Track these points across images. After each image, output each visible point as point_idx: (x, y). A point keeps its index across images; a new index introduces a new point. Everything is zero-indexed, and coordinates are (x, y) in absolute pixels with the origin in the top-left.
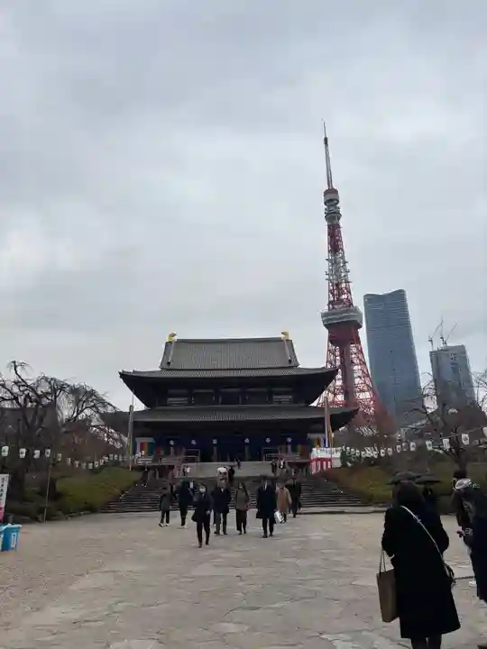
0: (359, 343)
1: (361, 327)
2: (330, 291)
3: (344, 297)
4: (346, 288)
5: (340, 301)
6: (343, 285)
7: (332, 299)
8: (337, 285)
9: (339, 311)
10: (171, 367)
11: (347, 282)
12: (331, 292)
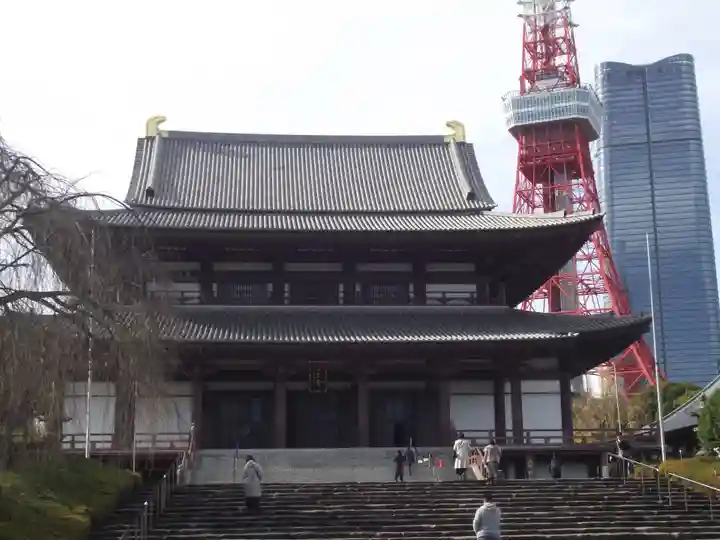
0: (590, 173)
1: (595, 137)
2: (526, 45)
3: (560, 60)
4: (564, 39)
5: (550, 71)
6: (559, 32)
7: (530, 65)
8: (545, 30)
9: (546, 94)
10: (155, 202)
11: (568, 24)
12: (529, 47)
